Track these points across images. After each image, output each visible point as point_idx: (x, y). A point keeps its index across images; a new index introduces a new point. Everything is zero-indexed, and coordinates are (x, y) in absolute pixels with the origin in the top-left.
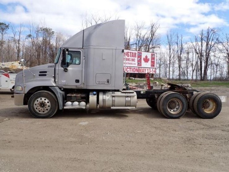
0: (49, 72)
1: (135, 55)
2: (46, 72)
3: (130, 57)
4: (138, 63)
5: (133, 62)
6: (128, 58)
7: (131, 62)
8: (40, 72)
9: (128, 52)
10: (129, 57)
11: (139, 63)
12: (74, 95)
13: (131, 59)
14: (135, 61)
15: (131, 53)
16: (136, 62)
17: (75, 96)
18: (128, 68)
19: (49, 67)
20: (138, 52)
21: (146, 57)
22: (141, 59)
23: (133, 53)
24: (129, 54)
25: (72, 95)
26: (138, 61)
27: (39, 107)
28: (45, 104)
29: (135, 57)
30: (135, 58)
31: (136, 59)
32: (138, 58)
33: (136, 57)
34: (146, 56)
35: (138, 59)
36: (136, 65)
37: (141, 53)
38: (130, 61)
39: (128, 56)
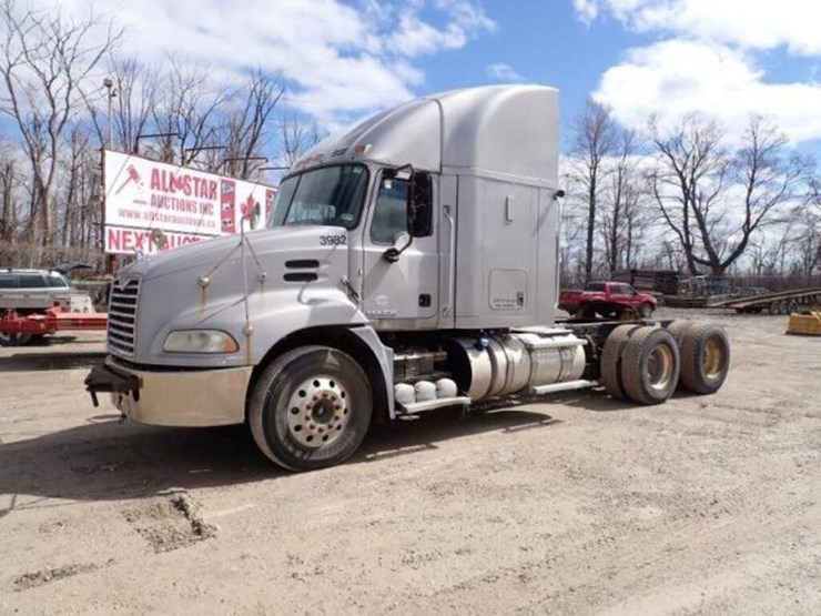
0: (325, 262)
1: (213, 190)
2: (315, 263)
3: (196, 195)
4: (225, 223)
5: (207, 217)
6: (186, 198)
7: (198, 216)
8: (289, 264)
9: (187, 177)
10: (192, 198)
11: (227, 220)
12: (415, 356)
13: (198, 206)
14: (211, 213)
15: (197, 180)
16: (216, 218)
17: (418, 360)
18: (187, 239)
19: (326, 240)
20: (223, 181)
21: (250, 199)
22: (232, 206)
23: (204, 182)
24: (192, 184)
25: (409, 357)
26: (224, 215)
27: (312, 421)
28: (335, 403)
29: (211, 198)
30: (211, 201)
31: (217, 205)
32: (222, 202)
33: (215, 198)
34: (251, 196)
35: (225, 205)
36: (217, 230)
37: (233, 185)
38: (195, 211)
39: (189, 194)
